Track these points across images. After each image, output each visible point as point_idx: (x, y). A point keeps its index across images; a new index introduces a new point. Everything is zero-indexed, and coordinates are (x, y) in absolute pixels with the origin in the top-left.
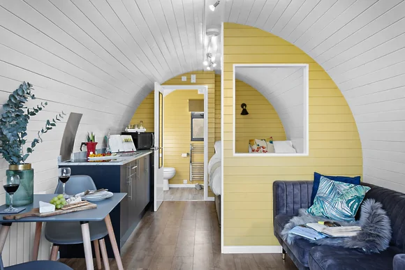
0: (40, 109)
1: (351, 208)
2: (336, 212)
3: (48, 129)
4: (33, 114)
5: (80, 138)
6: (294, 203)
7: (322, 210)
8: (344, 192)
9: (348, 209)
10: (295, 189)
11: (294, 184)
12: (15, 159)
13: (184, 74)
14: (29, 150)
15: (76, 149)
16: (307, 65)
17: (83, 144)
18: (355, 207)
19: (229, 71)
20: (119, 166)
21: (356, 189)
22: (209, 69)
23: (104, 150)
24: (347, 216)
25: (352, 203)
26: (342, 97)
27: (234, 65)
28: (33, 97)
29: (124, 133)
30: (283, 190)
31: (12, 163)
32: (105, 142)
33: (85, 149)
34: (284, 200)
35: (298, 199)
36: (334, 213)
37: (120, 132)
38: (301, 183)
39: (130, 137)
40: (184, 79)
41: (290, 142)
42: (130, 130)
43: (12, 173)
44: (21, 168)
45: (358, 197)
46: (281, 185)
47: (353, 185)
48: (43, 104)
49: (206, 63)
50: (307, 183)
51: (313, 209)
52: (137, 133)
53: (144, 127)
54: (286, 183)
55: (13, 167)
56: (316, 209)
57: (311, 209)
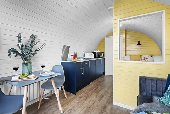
5: (71, 53)
6: (151, 90)
10: (152, 83)
11: (152, 79)
17: (72, 55)
27: (119, 20)
30: (144, 82)
33: (72, 57)
34: (144, 88)
35: (154, 89)
38: (157, 80)
39: (93, 54)
46: (143, 79)
50: (162, 80)
51: (163, 99)
52: (96, 52)
53: (99, 51)
55: (24, 62)
56: (166, 101)
57: (162, 99)
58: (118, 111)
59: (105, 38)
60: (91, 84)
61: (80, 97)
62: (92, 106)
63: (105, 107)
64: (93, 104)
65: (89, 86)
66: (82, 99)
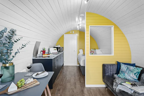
0: (19, 40)
1: (137, 76)
2: (131, 78)
3: (22, 47)
4: (16, 42)
5: (40, 49)
7: (124, 76)
8: (133, 70)
9: (136, 77)
10: (111, 67)
12: (4, 61)
13: (71, 31)
14: (13, 57)
15: (39, 53)
16: (113, 26)
17: (41, 51)
18: (138, 76)
19: (87, 28)
20: (52, 59)
21: (137, 69)
22: (78, 29)
23: (48, 52)
24: (135, 79)
25: (136, 74)
26: (125, 36)
27: (90, 26)
28: (16, 35)
29: (54, 47)
30: (107, 67)
31: (3, 63)
32: (49, 50)
33: (42, 52)
34: (107, 71)
35: (112, 70)
36: (130, 78)
37: (53, 47)
38: (113, 65)
39: (56, 48)
40: (71, 32)
41: (100, 50)
42: (56, 47)
43: (3, 67)
44: (7, 65)
45: (138, 72)
47: (135, 67)
48: (21, 38)
49: (78, 27)
50: (115, 65)
52: (58, 47)
53: (60, 46)
54: (108, 65)
55: (4, 65)
56: (122, 76)
57: (119, 75)
58: (92, 91)
59: (64, 35)
60: (59, 76)
61: (58, 90)
62: (74, 93)
63: (82, 91)
64: (73, 92)
65: (58, 78)
66: (61, 91)
